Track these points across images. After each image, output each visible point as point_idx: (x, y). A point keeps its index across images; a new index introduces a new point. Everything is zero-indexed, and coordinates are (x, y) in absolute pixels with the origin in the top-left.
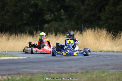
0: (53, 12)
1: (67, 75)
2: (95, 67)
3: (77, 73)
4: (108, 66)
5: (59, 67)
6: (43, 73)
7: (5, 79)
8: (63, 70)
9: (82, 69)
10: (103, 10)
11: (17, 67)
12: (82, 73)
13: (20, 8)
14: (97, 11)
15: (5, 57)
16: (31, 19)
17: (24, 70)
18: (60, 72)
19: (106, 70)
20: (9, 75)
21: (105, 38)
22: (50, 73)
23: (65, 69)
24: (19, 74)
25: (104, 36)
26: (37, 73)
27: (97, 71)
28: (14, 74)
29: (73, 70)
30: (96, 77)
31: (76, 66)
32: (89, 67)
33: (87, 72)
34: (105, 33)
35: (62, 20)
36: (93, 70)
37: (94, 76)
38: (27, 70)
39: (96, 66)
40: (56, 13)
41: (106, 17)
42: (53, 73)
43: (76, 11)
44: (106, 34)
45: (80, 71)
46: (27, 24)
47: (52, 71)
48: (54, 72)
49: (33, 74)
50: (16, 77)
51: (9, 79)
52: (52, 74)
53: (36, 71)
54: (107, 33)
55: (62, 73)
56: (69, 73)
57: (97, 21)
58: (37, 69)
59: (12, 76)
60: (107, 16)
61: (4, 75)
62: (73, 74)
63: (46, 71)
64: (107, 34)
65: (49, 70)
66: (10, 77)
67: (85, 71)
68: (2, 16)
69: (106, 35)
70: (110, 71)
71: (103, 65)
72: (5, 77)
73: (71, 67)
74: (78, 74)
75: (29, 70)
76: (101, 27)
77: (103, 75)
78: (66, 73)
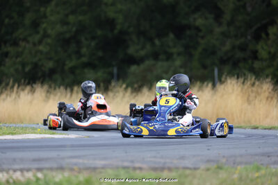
0: (151, 40)
1: (174, 174)
2: (239, 159)
3: (195, 169)
4: (269, 156)
5: (155, 157)
6: (117, 168)
7: (29, 179)
8: (165, 163)
9: (208, 161)
10: (263, 35)
11: (58, 155)
12: (208, 170)
13: (74, 29)
14: (249, 37)
15: (35, 133)
16: (100, 54)
17: (74, 161)
18: (157, 166)
19: (262, 164)
20: (39, 170)
21: (267, 98)
22: (135, 169)
23: (168, 161)
24: (61, 169)
25: (267, 94)
26: (104, 168)
27: (243, 166)
28: (51, 169)
29: (187, 163)
30: (240, 179)
31: (194, 156)
32: (224, 157)
33: (220, 168)
34: (268, 89)
35: (169, 57)
36: (234, 164)
37: (236, 176)
38: (81, 161)
39: (241, 156)
40: (157, 42)
41: (270, 53)
42: (140, 169)
43: (203, 37)
44: (270, 90)
45: (203, 166)
46: (91, 65)
47: (137, 165)
48: (144, 166)
49: (95, 169)
50: (54, 174)
51: (38, 179)
52: (138, 172)
53: (103, 162)
54: (274, 87)
55: (162, 169)
56: (177, 168)
57: (250, 61)
58: (105, 159)
59: (45, 172)
60: (273, 50)
61: (28, 170)
62: (188, 172)
63: (126, 164)
64: (273, 90)
65: (132, 162)
66: (40, 175)
67: (215, 166)
68: (34, 44)
69: (270, 93)
70: (272, 166)
71: (256, 155)
72: (29, 175)
73: (182, 158)
74: (198, 171)
75: (86, 162)
76: (258, 74)
77: (257, 175)
78: (170, 169)
